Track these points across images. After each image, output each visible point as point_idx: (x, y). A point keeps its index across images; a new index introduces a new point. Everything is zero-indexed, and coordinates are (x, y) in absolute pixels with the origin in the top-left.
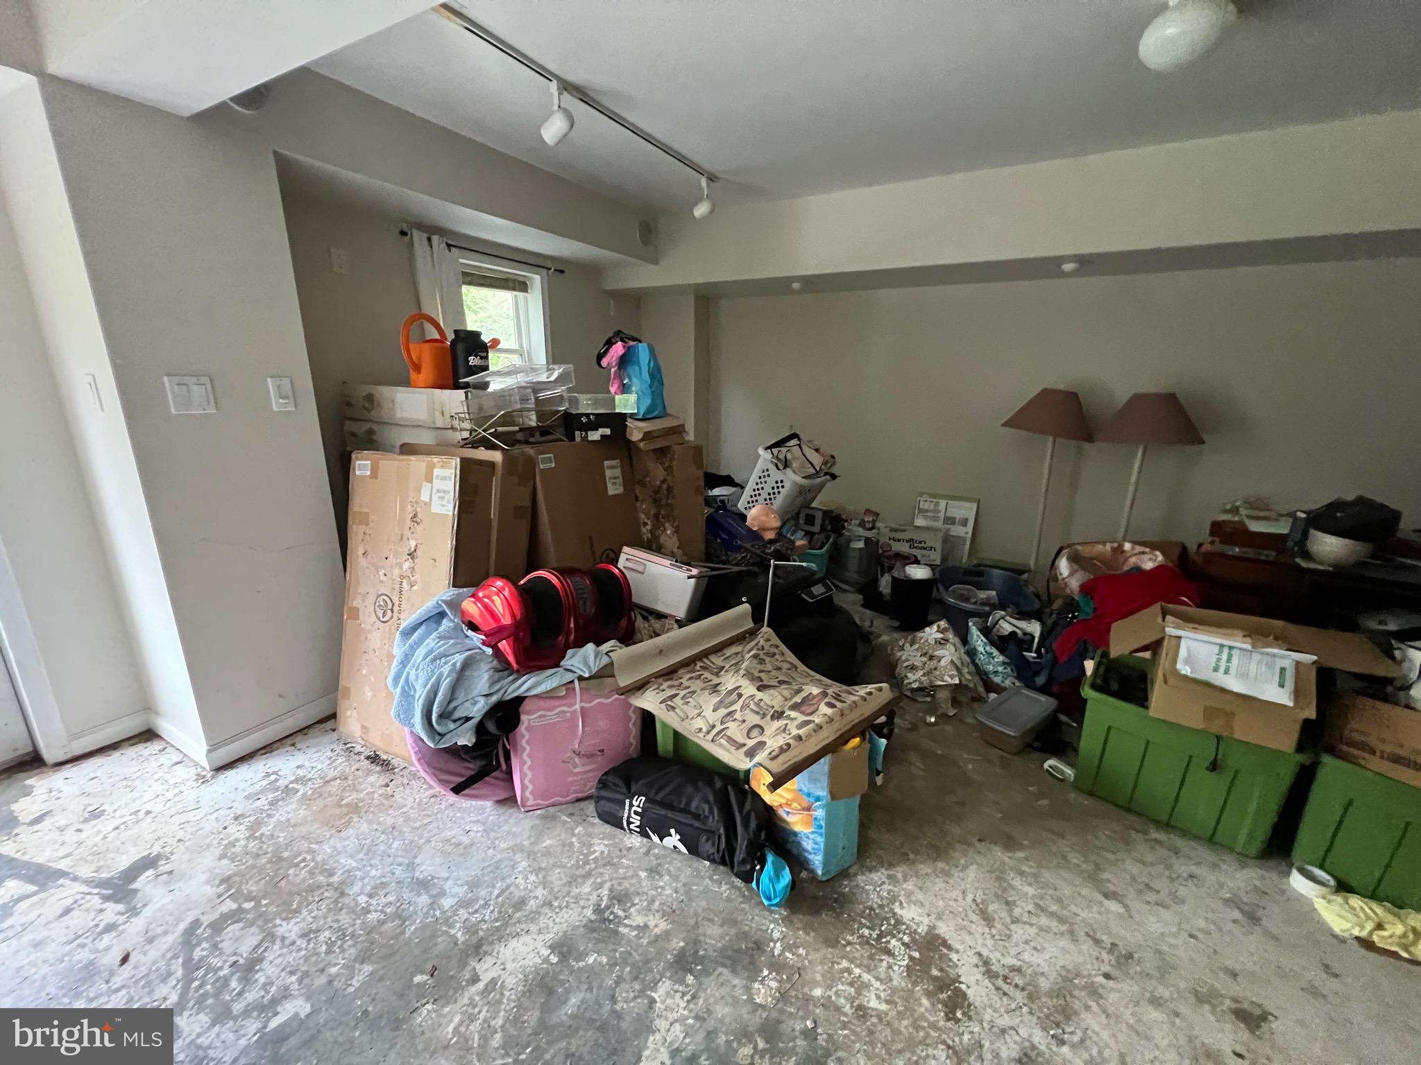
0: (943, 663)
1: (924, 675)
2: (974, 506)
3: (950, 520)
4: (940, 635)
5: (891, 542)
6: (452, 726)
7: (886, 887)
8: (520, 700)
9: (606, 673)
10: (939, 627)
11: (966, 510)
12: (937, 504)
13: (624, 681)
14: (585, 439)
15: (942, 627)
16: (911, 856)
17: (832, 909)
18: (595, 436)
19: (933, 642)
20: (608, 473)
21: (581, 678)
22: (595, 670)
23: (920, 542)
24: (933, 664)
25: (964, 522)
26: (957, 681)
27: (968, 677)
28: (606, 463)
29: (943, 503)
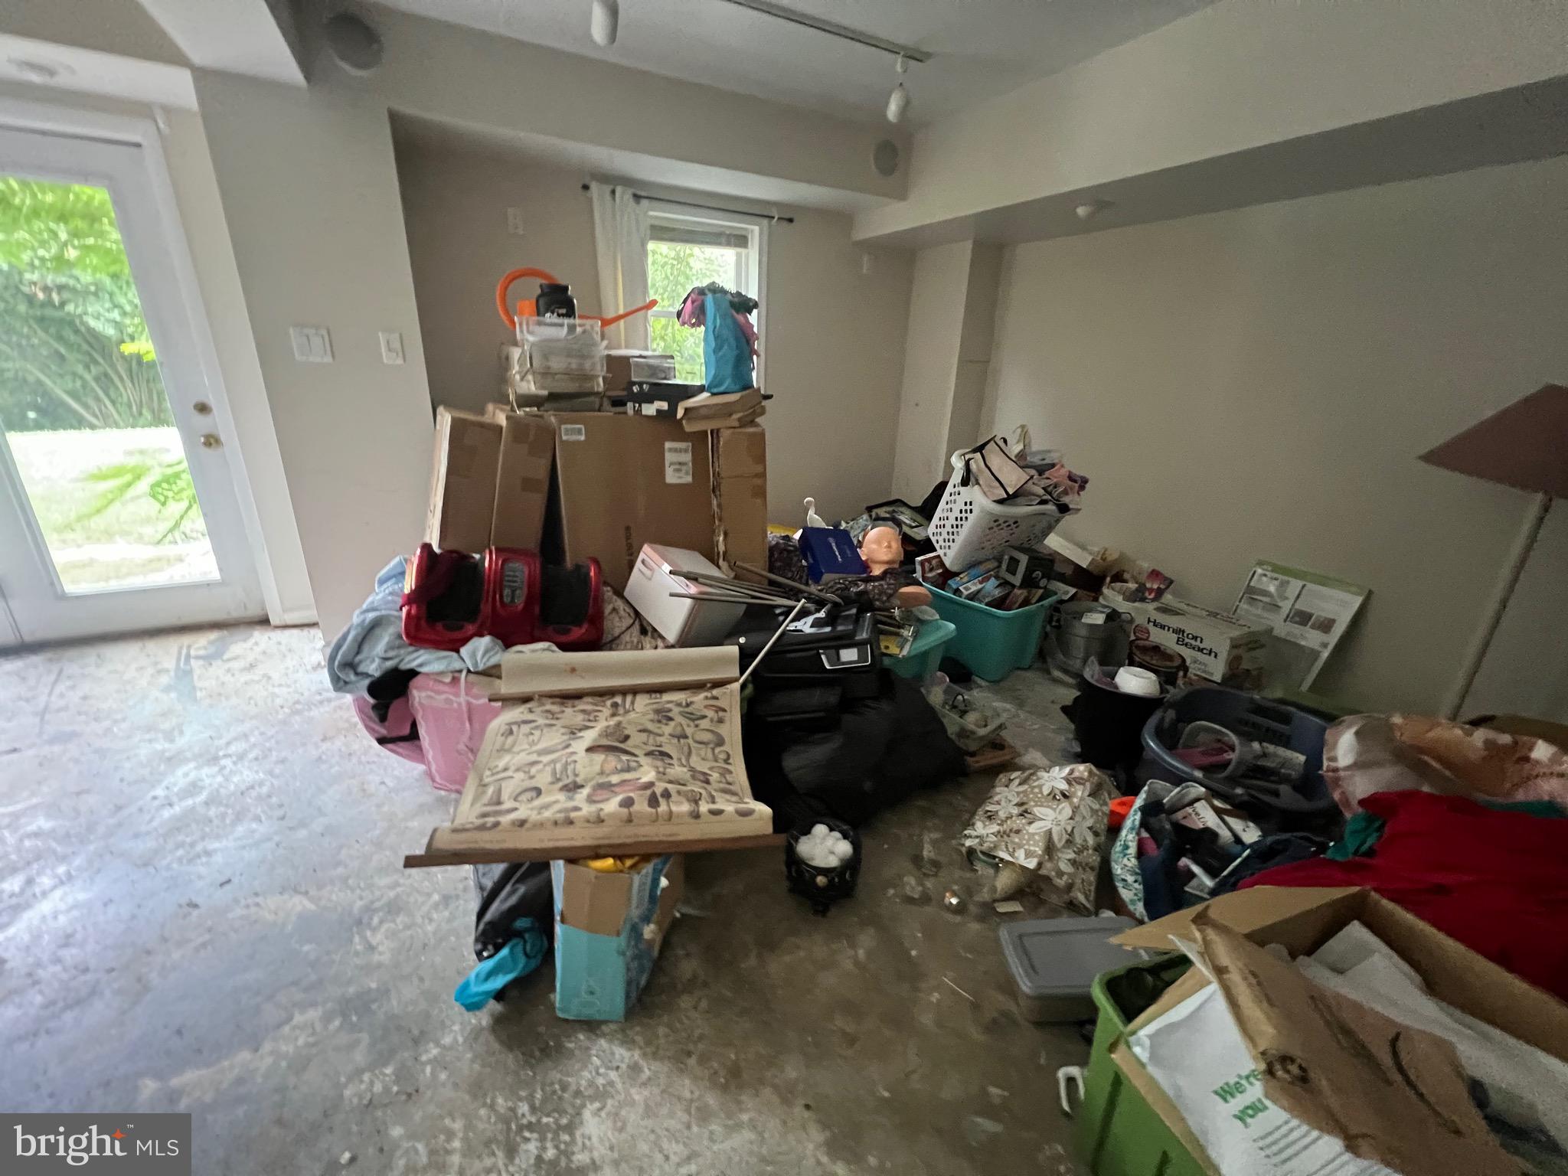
0: (1032, 829)
1: (997, 834)
2: (1358, 601)
3: (1303, 618)
4: (1064, 786)
5: (1151, 627)
6: (352, 677)
7: (613, 1075)
8: (413, 673)
9: (492, 672)
10: (1072, 772)
11: (1341, 606)
12: (1283, 585)
13: (504, 687)
14: (638, 412)
15: (1076, 774)
16: (692, 1061)
17: (528, 1055)
18: (649, 409)
19: (1046, 791)
20: (669, 457)
21: (469, 671)
22: (481, 667)
23: (1195, 638)
24: (1020, 822)
25: (1326, 626)
26: (1032, 864)
27: (1065, 867)
28: (668, 445)
29: (1295, 585)
